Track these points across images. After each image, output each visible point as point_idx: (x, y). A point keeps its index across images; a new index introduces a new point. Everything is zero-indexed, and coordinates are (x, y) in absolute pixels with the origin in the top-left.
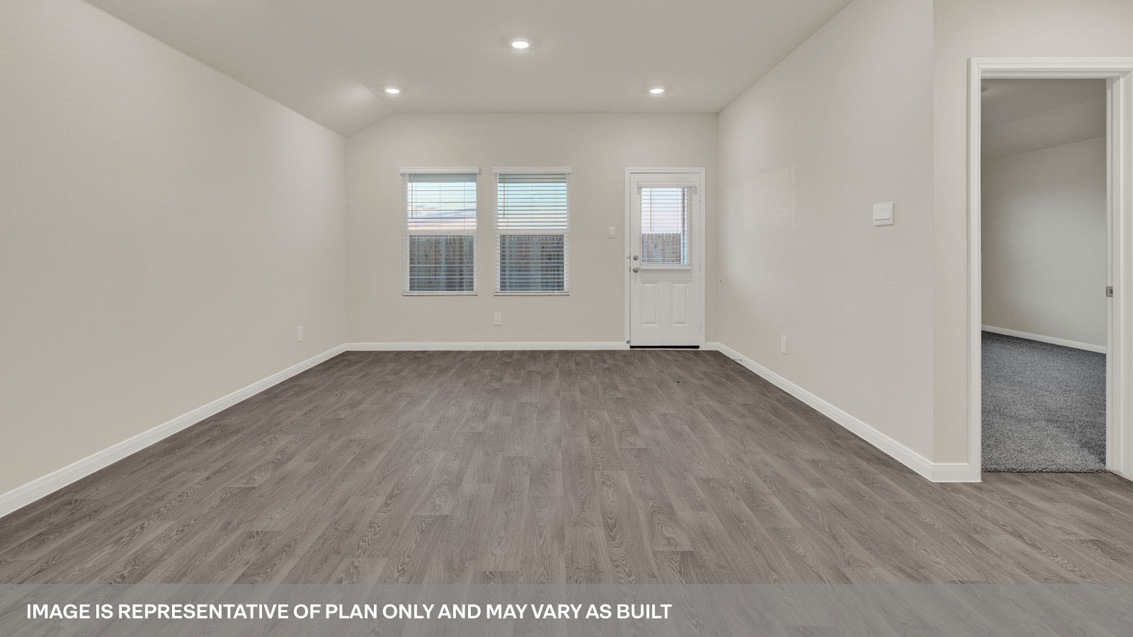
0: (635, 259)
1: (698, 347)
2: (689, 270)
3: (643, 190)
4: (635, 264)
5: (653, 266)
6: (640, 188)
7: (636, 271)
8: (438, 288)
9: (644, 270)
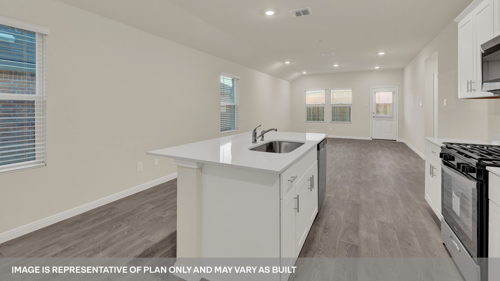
0: (374, 113)
1: (396, 141)
2: (392, 117)
3: (377, 93)
4: (374, 115)
5: (380, 115)
6: (375, 93)
7: (374, 117)
8: (316, 120)
9: (376, 117)
